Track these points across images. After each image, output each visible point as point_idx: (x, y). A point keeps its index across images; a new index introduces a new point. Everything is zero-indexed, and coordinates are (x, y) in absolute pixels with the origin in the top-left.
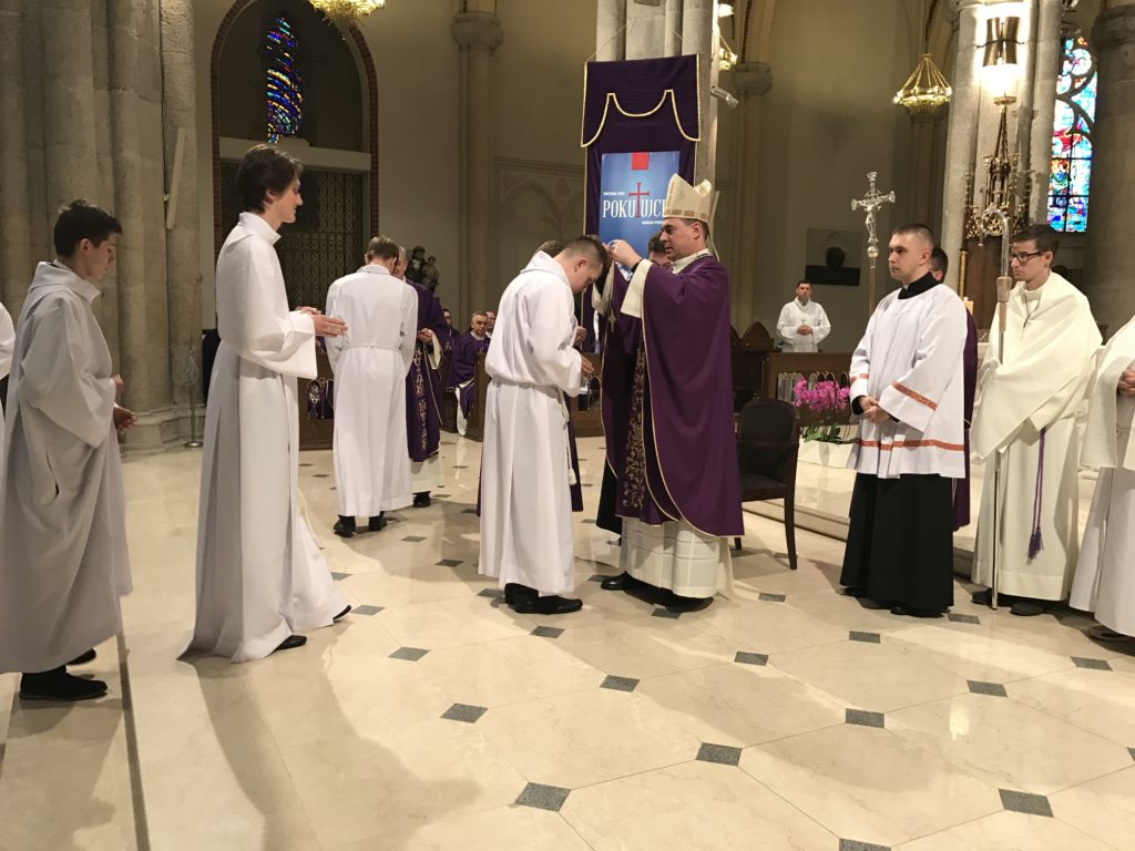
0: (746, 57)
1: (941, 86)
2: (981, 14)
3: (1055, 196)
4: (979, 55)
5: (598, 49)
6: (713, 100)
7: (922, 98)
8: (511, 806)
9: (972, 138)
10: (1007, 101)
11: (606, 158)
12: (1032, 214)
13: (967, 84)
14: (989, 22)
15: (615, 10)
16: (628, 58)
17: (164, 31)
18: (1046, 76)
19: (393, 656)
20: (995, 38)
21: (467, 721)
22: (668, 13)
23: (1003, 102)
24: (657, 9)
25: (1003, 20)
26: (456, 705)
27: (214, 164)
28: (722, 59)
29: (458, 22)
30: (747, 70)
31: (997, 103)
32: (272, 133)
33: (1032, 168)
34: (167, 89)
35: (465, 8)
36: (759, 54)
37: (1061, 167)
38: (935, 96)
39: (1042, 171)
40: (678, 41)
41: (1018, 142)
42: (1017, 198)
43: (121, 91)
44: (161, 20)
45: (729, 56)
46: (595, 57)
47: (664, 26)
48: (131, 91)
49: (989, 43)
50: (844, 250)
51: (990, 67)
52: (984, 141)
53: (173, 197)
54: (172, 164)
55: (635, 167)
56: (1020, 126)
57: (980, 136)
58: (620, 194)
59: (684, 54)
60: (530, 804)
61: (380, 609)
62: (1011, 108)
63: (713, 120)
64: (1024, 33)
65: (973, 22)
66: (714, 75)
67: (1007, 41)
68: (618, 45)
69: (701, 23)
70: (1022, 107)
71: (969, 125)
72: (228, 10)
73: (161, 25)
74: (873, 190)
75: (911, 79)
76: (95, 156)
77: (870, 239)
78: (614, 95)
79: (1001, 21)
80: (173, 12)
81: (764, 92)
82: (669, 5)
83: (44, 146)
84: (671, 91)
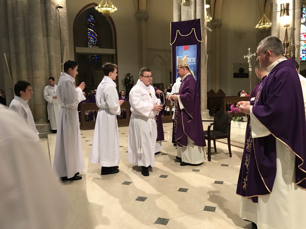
0: (215, 18)
1: (269, 22)
2: (279, 3)
3: (303, 51)
4: (279, 14)
5: (174, 18)
6: (206, 30)
7: (264, 26)
8: (154, 224)
9: (278, 35)
10: (287, 26)
11: (177, 47)
12: (296, 56)
13: (276, 22)
14: (281, 5)
15: (178, 8)
16: (182, 21)
17: (60, 21)
18: (298, 18)
19: (123, 184)
20: (283, 9)
21: (142, 201)
22: (192, 8)
23: (286, 26)
24: (189, 7)
25: (285, 4)
26: (139, 197)
27: (75, 54)
28: (208, 19)
29: (137, 13)
30: (215, 21)
31: (284, 27)
32: (89, 45)
33: (295, 44)
34: (61, 36)
35: (139, 9)
36: (218, 17)
37: (304, 42)
38: (267, 25)
39: (298, 44)
40: (195, 15)
41: (291, 37)
42: (291, 52)
43: (50, 37)
44: (59, 18)
45: (210, 18)
46: (173, 21)
47: (191, 11)
48: (52, 37)
49: (281, 10)
50: (244, 68)
51: (282, 17)
54: (63, 55)
55: (185, 50)
56: (291, 32)
59: (197, 18)
60: (158, 223)
62: (288, 28)
63: (206, 36)
64: (291, 7)
65: (277, 5)
66: (206, 23)
67: (286, 10)
68: (179, 17)
69: (201, 10)
70: (291, 27)
71: (277, 33)
72: (77, 14)
73: (59, 20)
74: (250, 53)
75: (260, 21)
76: (44, 54)
77: (249, 66)
78: (178, 30)
79: (284, 5)
80: (62, 16)
81: (220, 27)
82: (193, 6)
83: (31, 53)
84: (194, 29)
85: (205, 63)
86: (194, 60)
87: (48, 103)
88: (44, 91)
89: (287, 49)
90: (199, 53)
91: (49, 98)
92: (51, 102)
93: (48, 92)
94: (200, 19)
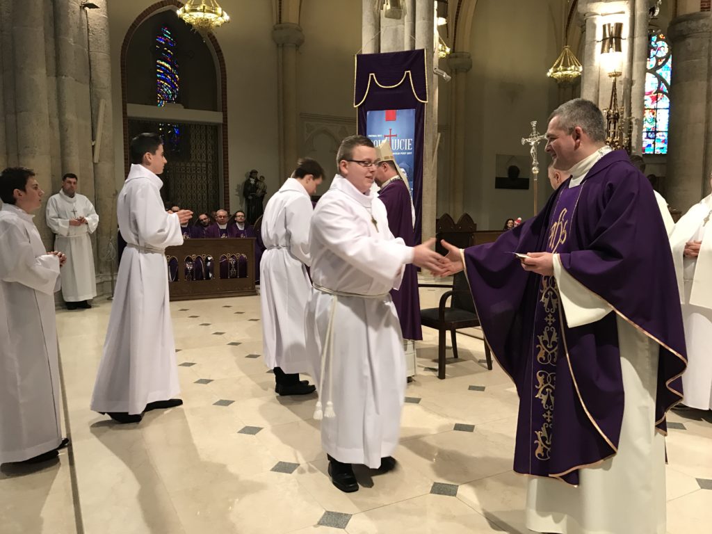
0: (456, 49)
1: (576, 65)
2: (599, 22)
3: (648, 132)
4: (598, 46)
5: (363, 46)
6: (435, 77)
7: (565, 73)
8: (315, 526)
9: (595, 97)
10: (616, 75)
11: (370, 114)
12: (634, 144)
13: (591, 65)
14: (604, 27)
15: (373, 22)
16: (382, 52)
17: (90, 39)
18: (640, 59)
19: (240, 432)
20: (608, 36)
21: (286, 472)
22: (406, 23)
23: (614, 76)
24: (399, 21)
25: (613, 25)
26: (280, 462)
27: (124, 121)
28: (440, 50)
29: (275, 29)
30: (456, 57)
31: (610, 76)
32: (160, 100)
33: (633, 115)
34: (92, 76)
35: (280, 21)
36: (464, 46)
37: (651, 114)
38: (573, 71)
39: (639, 118)
40: (413, 41)
41: (623, 99)
42: (624, 134)
43: (63, 77)
44: (88, 32)
45: (445, 49)
46: (361, 51)
47: (404, 32)
48: (70, 77)
49: (604, 40)
50: (519, 167)
51: (605, 54)
52: (603, 99)
53: (98, 143)
54: (97, 123)
55: (388, 120)
56: (625, 90)
57: (600, 96)
58: (379, 136)
59: (416, 49)
60: (327, 525)
61: (232, 402)
62: (619, 79)
63: (435, 90)
64: (625, 33)
65: (594, 27)
66: (436, 61)
67: (615, 38)
68: (375, 44)
69: (427, 29)
70: (625, 78)
71: (593, 90)
72: (131, 24)
73: (88, 35)
74: (535, 132)
75: (557, 61)
76: (48, 118)
77: (534, 163)
78: (373, 74)
79: (611, 26)
80: (96, 27)
81: (467, 71)
82: (407, 18)
83: (16, 113)
84: (409, 71)
85: (433, 152)
86: (409, 143)
87: (57, 237)
88: (48, 208)
89: (615, 126)
90: (420, 129)
91: (61, 224)
92: (65, 234)
93: (57, 209)
94: (423, 50)
